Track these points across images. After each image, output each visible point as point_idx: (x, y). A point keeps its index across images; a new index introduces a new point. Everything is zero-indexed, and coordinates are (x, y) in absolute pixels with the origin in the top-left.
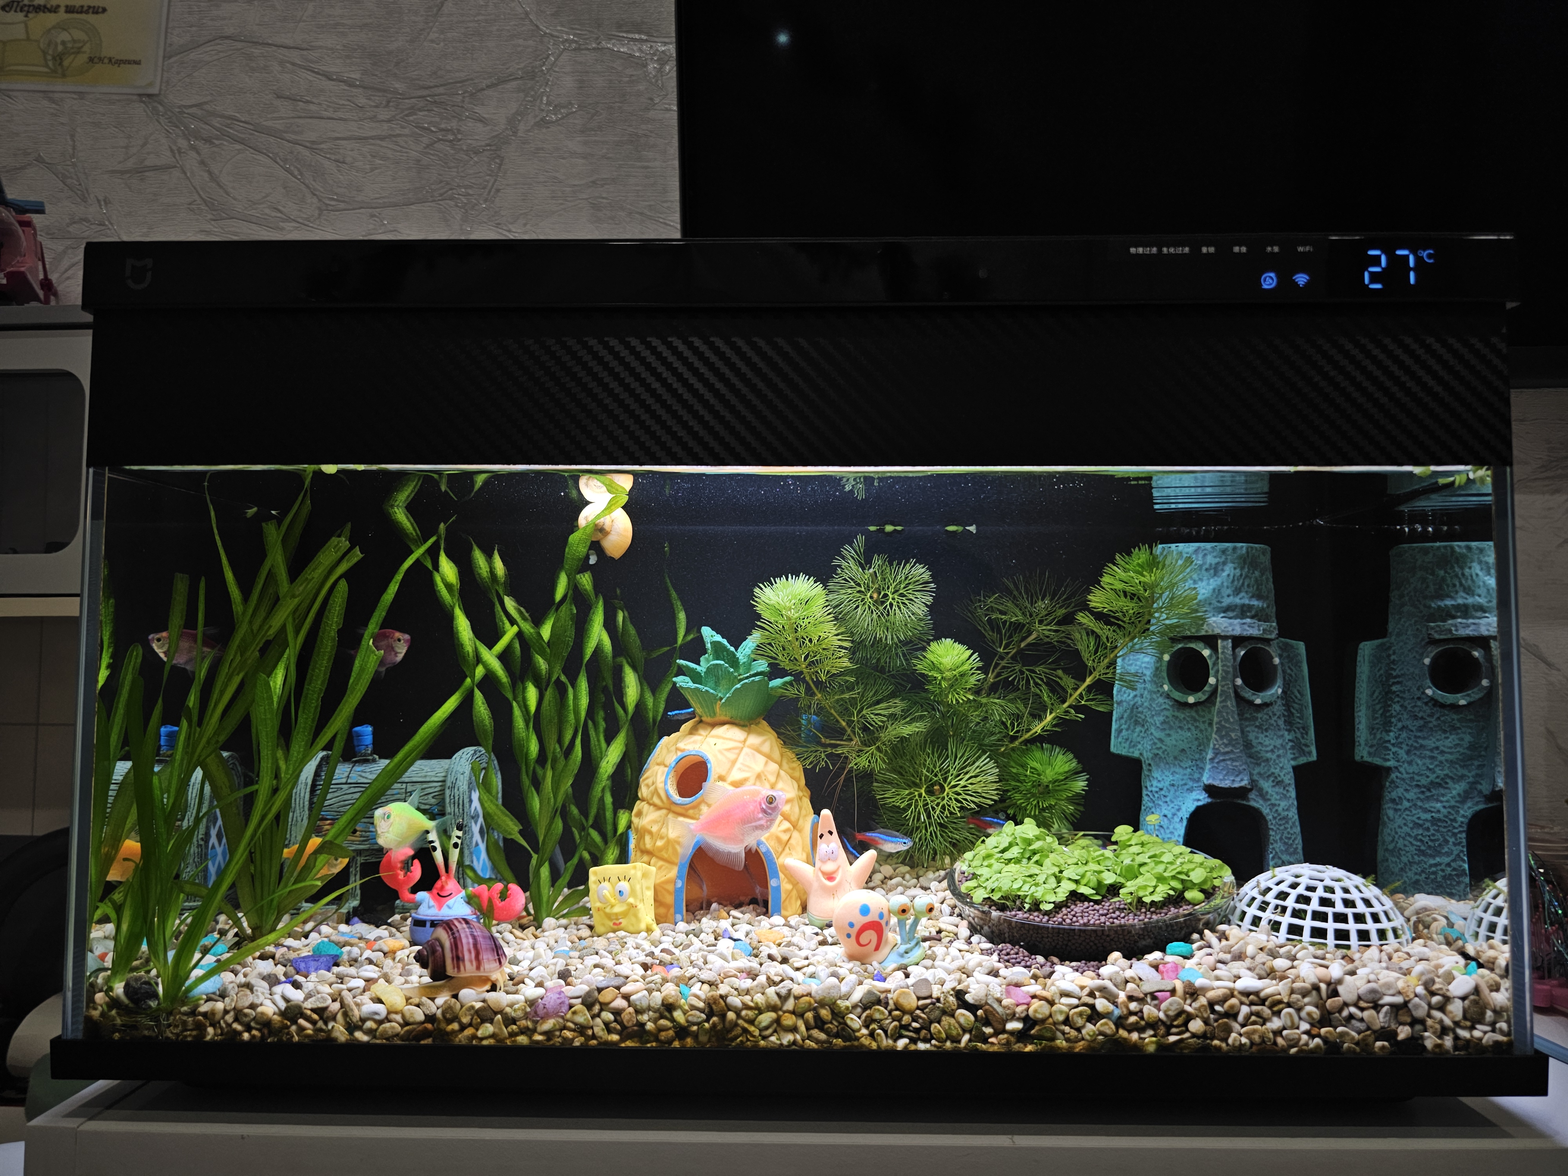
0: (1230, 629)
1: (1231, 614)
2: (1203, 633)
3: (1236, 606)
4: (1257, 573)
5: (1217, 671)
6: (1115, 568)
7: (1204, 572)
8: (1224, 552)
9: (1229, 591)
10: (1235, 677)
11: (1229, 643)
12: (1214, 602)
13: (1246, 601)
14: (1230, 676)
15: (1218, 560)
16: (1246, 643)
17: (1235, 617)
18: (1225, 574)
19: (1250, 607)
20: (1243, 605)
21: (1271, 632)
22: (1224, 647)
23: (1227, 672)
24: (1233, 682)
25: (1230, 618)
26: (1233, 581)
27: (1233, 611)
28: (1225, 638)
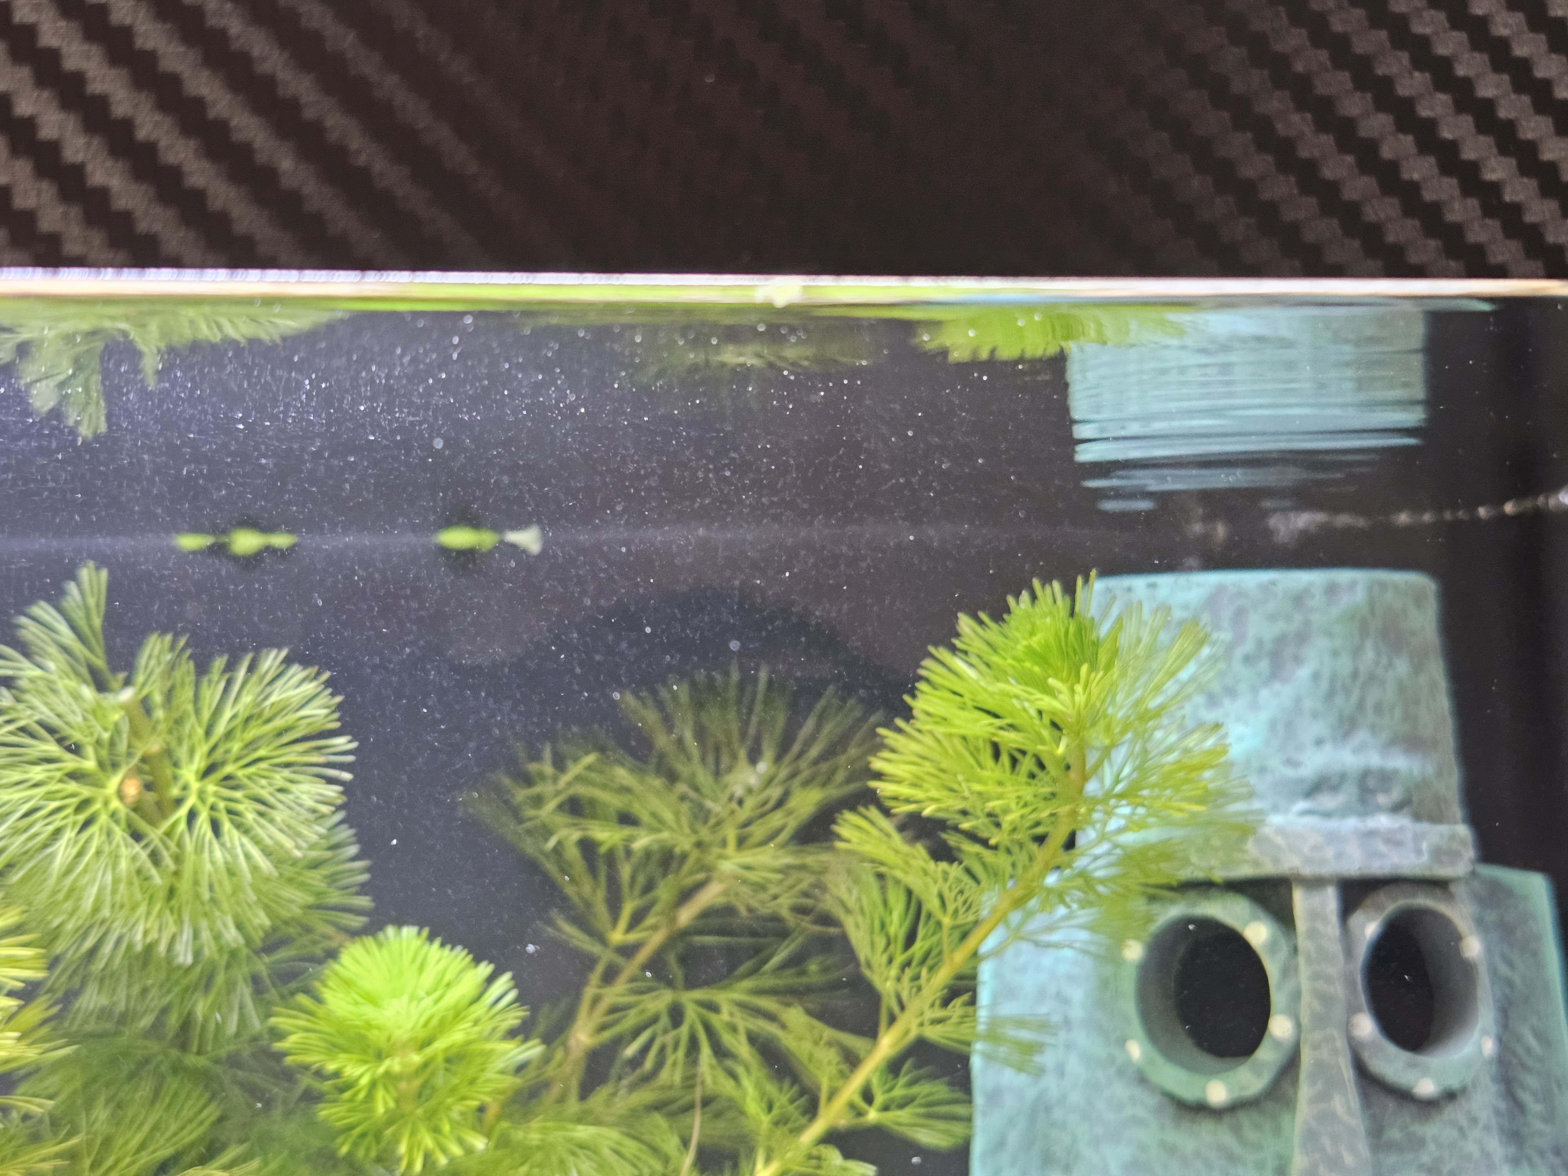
0: (1329, 852)
1: (1327, 801)
2: (1245, 871)
3: (1343, 777)
4: (1402, 666)
5: (1296, 996)
6: (958, 663)
7: (1238, 666)
8: (1299, 599)
9: (1319, 728)
10: (1352, 1010)
11: (1330, 899)
12: (1275, 763)
13: (1374, 760)
14: (1339, 1012)
15: (1280, 626)
16: (1381, 896)
17: (1344, 812)
18: (1304, 673)
19: (1386, 778)
20: (1365, 775)
21: (1454, 856)
22: (1314, 915)
23: (1326, 999)
24: (1347, 1028)
25: (1327, 815)
26: (1331, 694)
27: (1335, 788)
28: (1315, 883)
